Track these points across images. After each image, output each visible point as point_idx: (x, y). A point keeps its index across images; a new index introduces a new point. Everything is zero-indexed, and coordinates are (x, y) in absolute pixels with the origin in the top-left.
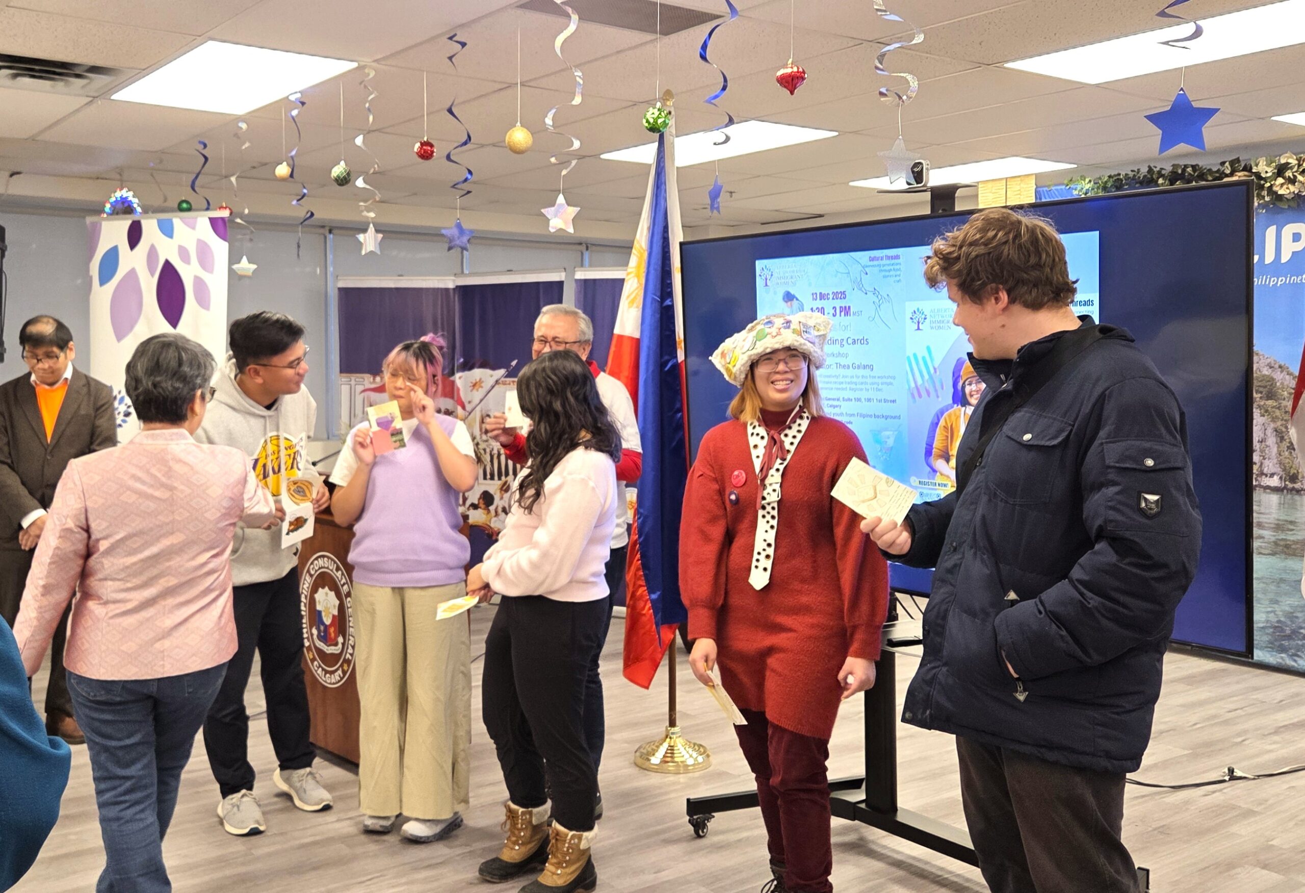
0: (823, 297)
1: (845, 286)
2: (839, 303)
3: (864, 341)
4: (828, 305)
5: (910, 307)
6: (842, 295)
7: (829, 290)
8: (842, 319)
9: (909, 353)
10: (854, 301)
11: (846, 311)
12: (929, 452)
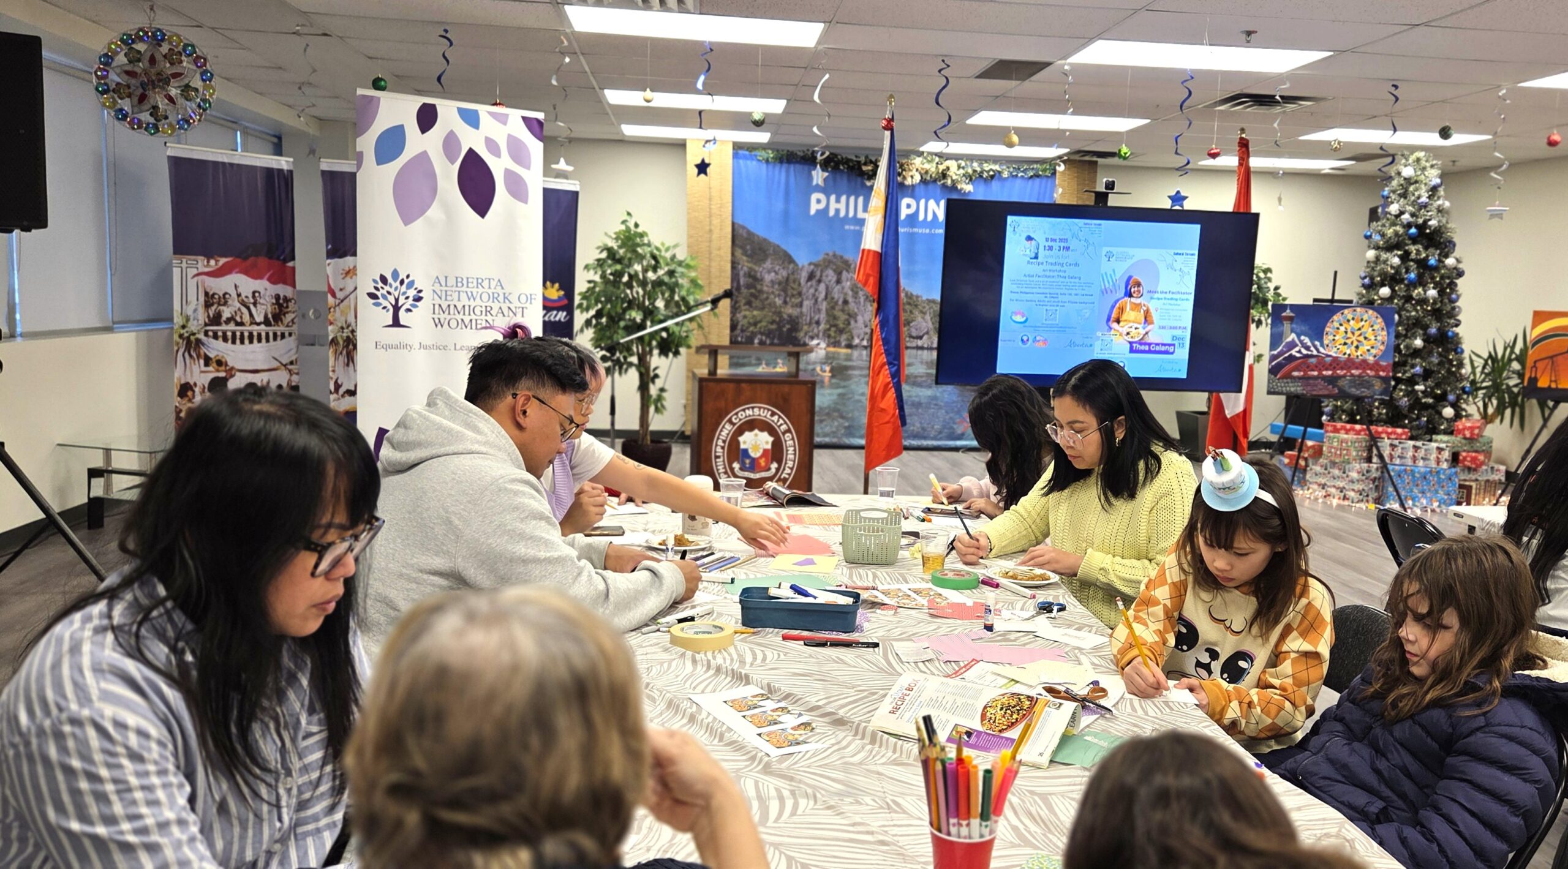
0: (1053, 240)
1: (1068, 236)
2: (1062, 245)
3: (1076, 265)
4: (1055, 245)
5: (1105, 250)
6: (1066, 240)
7: (1057, 238)
8: (1063, 253)
9: (1103, 272)
10: (1073, 244)
11: (1068, 249)
12: (1108, 320)
